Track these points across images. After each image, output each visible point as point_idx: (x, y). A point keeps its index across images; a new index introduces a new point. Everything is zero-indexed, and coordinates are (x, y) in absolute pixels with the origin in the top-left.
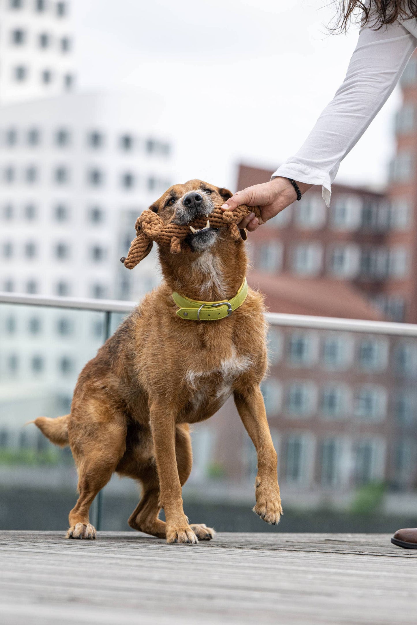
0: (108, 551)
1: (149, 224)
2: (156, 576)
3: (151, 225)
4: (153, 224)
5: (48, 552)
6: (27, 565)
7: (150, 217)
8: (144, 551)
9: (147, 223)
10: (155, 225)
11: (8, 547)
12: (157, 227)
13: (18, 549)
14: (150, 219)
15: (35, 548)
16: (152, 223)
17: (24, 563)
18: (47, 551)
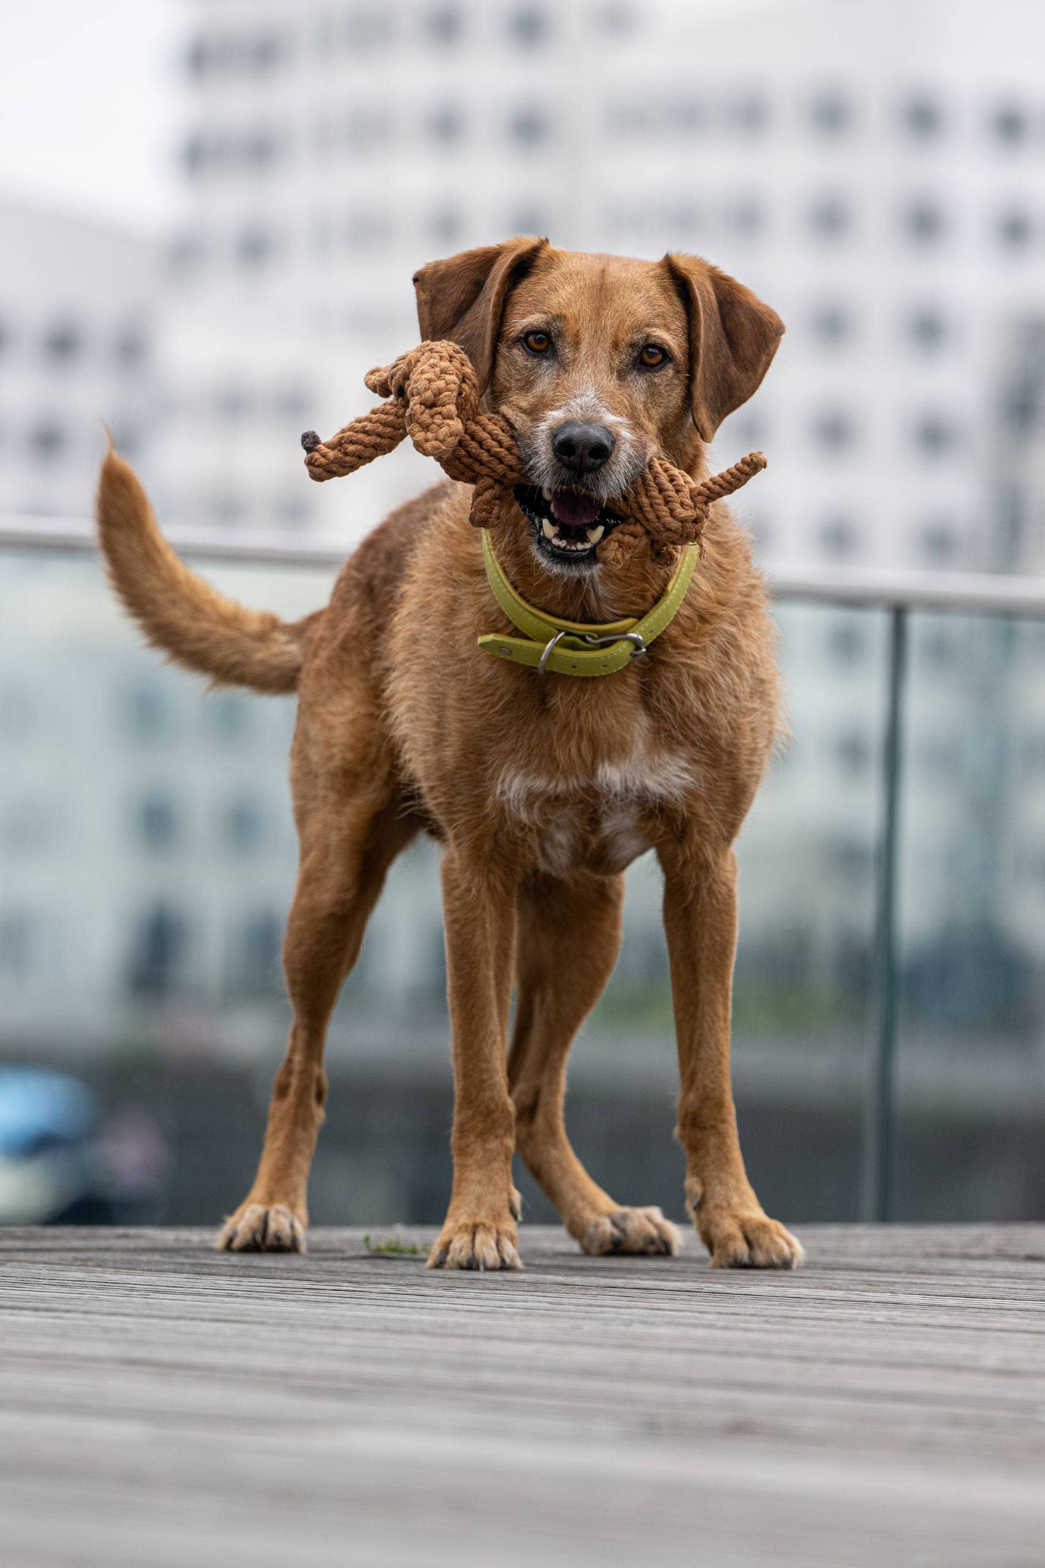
0: (877, 1284)
1: (427, 411)
2: (992, 1356)
3: (432, 417)
4: (440, 413)
5: (706, 1289)
6: (638, 1329)
7: (439, 390)
8: (976, 1284)
9: (424, 405)
10: (444, 418)
11: (596, 1276)
12: (444, 430)
13: (622, 1281)
14: (435, 396)
15: (672, 1278)
16: (439, 409)
17: (630, 1323)
18: (703, 1285)
